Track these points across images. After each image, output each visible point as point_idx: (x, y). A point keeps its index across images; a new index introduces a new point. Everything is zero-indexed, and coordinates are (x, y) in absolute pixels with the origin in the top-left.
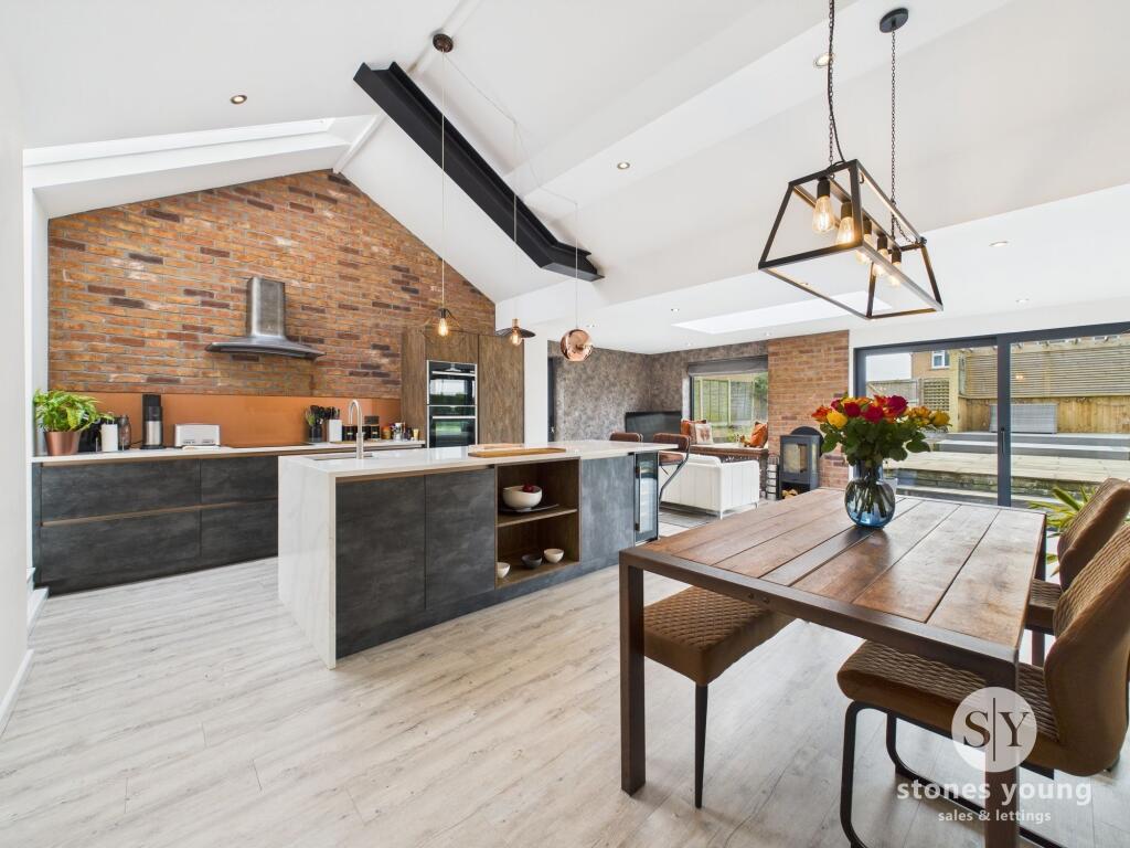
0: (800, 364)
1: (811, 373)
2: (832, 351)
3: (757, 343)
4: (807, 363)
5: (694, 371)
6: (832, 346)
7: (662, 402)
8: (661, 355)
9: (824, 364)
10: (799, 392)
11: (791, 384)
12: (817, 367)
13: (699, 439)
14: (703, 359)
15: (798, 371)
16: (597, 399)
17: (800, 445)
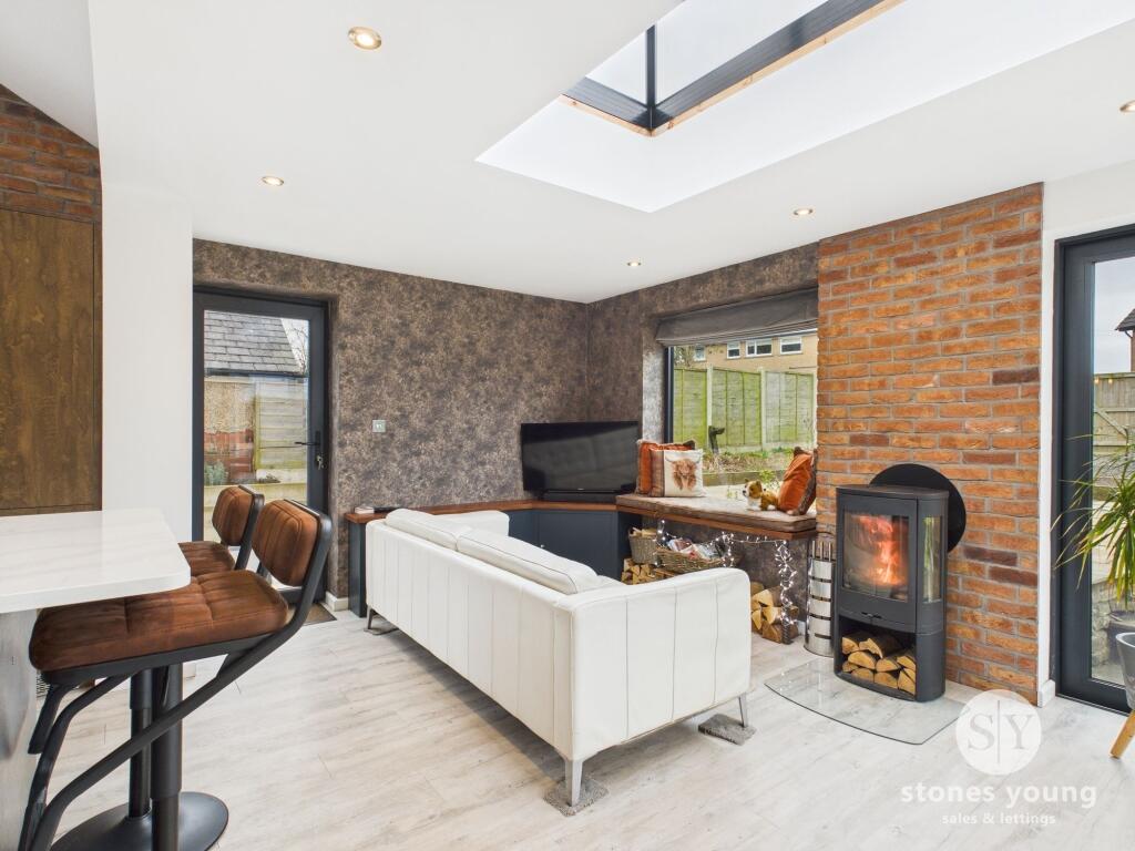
0: (897, 296)
1: (926, 319)
2: (991, 251)
3: (793, 252)
4: (917, 290)
5: (669, 334)
6: (990, 237)
7: (608, 403)
8: (607, 302)
9: (967, 291)
10: (896, 371)
11: (875, 350)
12: (942, 301)
13: (670, 485)
14: (681, 304)
15: (892, 315)
16: (440, 394)
17: (895, 519)
